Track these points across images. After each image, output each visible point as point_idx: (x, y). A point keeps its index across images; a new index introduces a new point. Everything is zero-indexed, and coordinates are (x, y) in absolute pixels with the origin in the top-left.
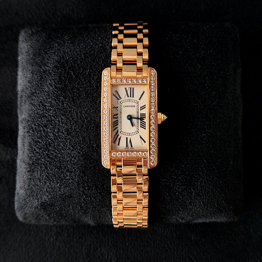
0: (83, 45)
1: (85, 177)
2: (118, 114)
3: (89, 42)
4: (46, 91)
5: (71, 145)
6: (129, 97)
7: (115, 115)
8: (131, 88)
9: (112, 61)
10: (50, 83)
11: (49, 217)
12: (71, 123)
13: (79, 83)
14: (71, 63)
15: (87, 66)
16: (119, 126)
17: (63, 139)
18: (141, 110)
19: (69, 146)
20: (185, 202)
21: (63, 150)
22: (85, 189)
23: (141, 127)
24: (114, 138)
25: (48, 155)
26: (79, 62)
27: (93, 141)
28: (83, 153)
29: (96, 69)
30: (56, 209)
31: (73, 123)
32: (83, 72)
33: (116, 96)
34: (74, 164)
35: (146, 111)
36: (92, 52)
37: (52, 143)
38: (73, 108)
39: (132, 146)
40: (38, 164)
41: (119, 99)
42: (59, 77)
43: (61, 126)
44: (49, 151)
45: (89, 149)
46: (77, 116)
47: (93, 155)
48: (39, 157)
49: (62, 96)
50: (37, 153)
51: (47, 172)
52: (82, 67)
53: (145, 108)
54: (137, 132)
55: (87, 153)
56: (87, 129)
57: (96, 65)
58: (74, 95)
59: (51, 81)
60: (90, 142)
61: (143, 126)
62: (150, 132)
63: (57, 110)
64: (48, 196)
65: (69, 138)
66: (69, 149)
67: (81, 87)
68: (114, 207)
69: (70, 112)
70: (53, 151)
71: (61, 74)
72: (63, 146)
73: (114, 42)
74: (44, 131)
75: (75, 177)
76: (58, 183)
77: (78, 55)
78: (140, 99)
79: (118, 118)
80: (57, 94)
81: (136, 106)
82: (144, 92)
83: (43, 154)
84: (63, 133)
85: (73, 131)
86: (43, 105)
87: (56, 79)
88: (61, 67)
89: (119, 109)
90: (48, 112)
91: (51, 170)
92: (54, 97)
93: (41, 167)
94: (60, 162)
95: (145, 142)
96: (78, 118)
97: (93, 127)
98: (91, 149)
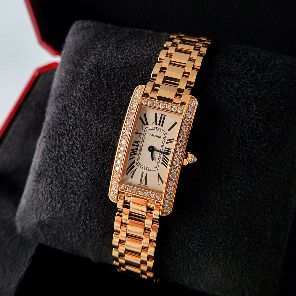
1: (89, 204)
2: (139, 142)
4: (73, 95)
5: (82, 163)
6: (158, 124)
7: (135, 142)
8: (162, 115)
9: (151, 78)
10: (79, 88)
12: (88, 139)
13: (109, 95)
14: (107, 70)
15: (124, 77)
17: (75, 155)
18: (167, 143)
19: (80, 164)
21: (73, 167)
23: (162, 163)
24: (128, 169)
25: (56, 168)
26: (116, 71)
27: (106, 166)
28: (92, 176)
29: (132, 83)
31: (91, 140)
32: (116, 83)
33: (143, 119)
34: (81, 186)
35: (172, 146)
36: (135, 63)
37: (63, 156)
38: (94, 122)
39: (146, 184)
41: (145, 125)
42: (91, 83)
43: (77, 139)
44: (59, 164)
45: (100, 174)
46: (97, 133)
47: (102, 182)
49: (87, 105)
51: (51, 187)
52: (117, 78)
54: (156, 169)
55: (97, 177)
56: (103, 150)
57: (133, 78)
58: (100, 107)
59: (81, 85)
60: (103, 166)
61: (165, 163)
62: (170, 172)
63: (77, 120)
65: (82, 155)
66: (80, 168)
67: (110, 100)
69: (90, 126)
70: (63, 166)
71: (93, 80)
72: (73, 163)
74: (59, 140)
75: (79, 201)
76: (59, 203)
77: (118, 62)
78: (169, 130)
79: (138, 146)
80: (82, 102)
81: (162, 138)
82: (176, 123)
84: (77, 148)
85: (88, 149)
86: (66, 110)
87: (87, 85)
88: (96, 73)
89: (142, 136)
90: (69, 120)
91: (56, 186)
92: (80, 105)
94: (66, 180)
95: (162, 183)
96: (97, 135)
97: (111, 149)
98: (102, 175)
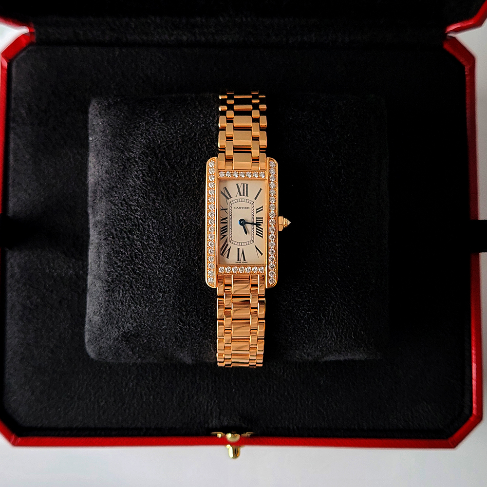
0: (180, 125)
1: (183, 299)
2: (227, 218)
3: (188, 121)
4: (130, 185)
5: (164, 257)
6: (242, 195)
7: (223, 219)
8: (244, 184)
9: (219, 147)
10: (136, 175)
11: (132, 351)
12: (164, 228)
13: (175, 176)
14: (164, 149)
15: (186, 153)
16: (228, 233)
17: (154, 249)
18: (257, 212)
19: (162, 258)
20: (312, 332)
21: (154, 264)
22: (183, 314)
23: (257, 234)
24: (222, 249)
25: (133, 269)
26: (175, 148)
27: (193, 253)
28: (180, 268)
29: (198, 158)
30: (143, 341)
31: (168, 229)
32: (180, 161)
33: (225, 194)
34: (169, 282)
35: (263, 214)
36: (193, 135)
37: (139, 255)
38: (168, 209)
39: (244, 260)
40: (120, 282)
41: (228, 199)
42: (149, 167)
43: (152, 232)
44: (135, 264)
45: (189, 263)
46: (173, 220)
47: (193, 270)
48: (121, 272)
49: (152, 193)
50: (119, 267)
51: (132, 292)
52: (180, 154)
53: (262, 210)
54: (252, 242)
55: (186, 267)
56: (186, 237)
57: (197, 152)
58: (168, 191)
59: (137, 172)
60: (190, 254)
61: (259, 233)
62: (268, 241)
63: (146, 211)
64: (132, 324)
65: (162, 248)
66: (163, 262)
67: (178, 182)
68: (219, 339)
69: (163, 215)
70: (141, 265)
71: (151, 163)
72: (154, 258)
73: (222, 122)
74: (128, 238)
75: (170, 299)
76: (146, 306)
77: (173, 138)
78: (255, 199)
79: (227, 223)
80: (145, 190)
81: (251, 208)
82: (261, 189)
83: (127, 268)
84: (154, 242)
85: (168, 239)
86: (126, 203)
87: (144, 170)
88: (151, 154)
89: (228, 211)
90: (134, 214)
91: (138, 290)
92: (142, 193)
93: (124, 286)
94: (150, 278)
95: (262, 254)
96: (174, 223)
97: (194, 234)
98: (191, 263)
